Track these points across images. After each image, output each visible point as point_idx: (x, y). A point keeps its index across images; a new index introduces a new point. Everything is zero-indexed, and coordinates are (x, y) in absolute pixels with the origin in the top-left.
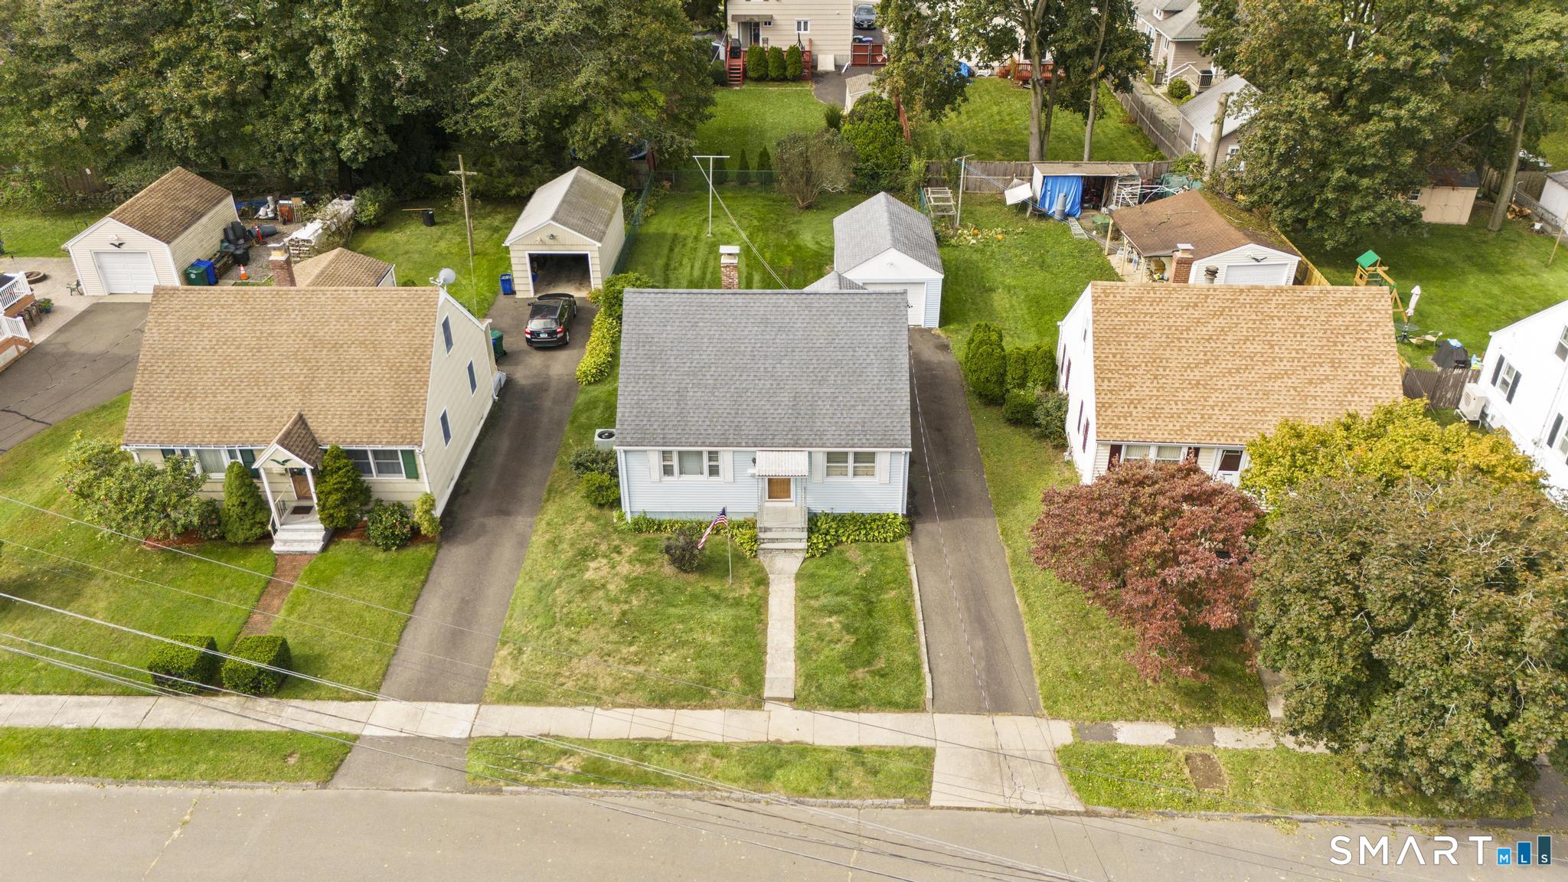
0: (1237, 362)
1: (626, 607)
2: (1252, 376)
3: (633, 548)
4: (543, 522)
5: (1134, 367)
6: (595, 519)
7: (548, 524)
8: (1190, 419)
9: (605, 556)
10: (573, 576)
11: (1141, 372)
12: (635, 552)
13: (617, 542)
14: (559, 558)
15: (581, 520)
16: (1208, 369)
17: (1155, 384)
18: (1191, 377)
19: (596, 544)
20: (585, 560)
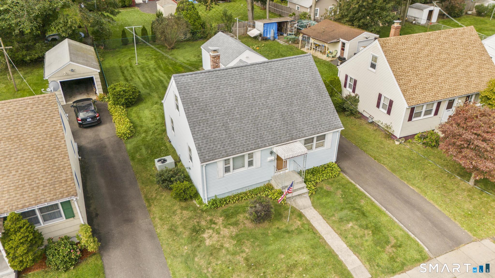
0: (441, 63)
1: (244, 255)
2: (448, 68)
3: (221, 218)
4: (157, 219)
5: (408, 72)
6: (186, 208)
7: (161, 219)
8: (436, 90)
9: (208, 229)
10: (199, 246)
11: (411, 74)
12: (223, 220)
13: (209, 218)
14: (182, 238)
15: (179, 212)
16: (433, 68)
17: (418, 78)
18: (429, 73)
19: (198, 222)
20: (199, 235)
